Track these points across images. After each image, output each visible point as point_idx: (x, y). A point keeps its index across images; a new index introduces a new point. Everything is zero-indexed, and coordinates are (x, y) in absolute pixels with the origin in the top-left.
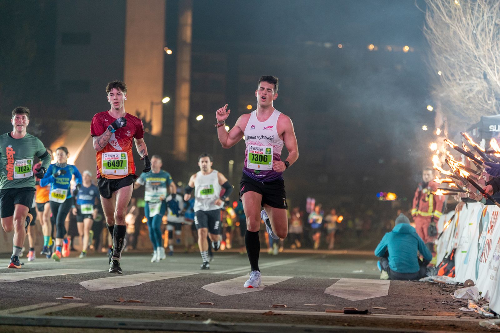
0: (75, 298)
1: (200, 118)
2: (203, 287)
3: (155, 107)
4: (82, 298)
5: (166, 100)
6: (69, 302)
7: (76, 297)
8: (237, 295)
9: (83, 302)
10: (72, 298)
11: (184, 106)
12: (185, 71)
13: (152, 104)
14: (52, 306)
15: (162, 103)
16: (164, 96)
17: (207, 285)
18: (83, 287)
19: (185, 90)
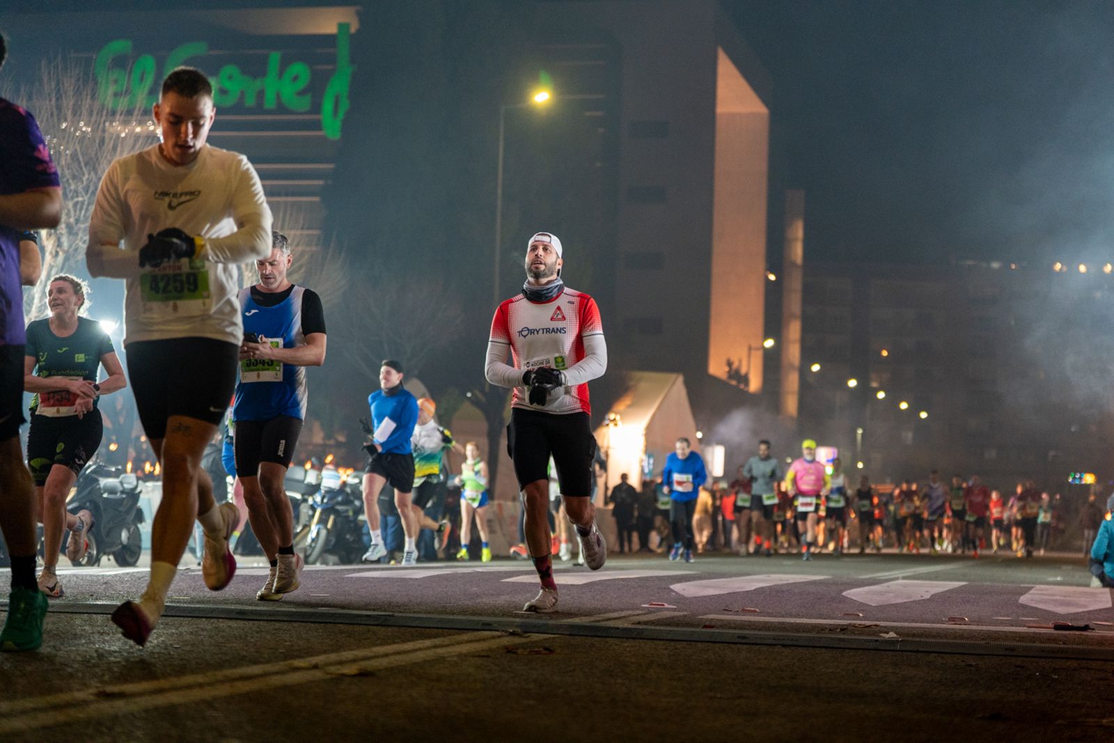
0: (666, 606)
1: (816, 368)
2: (844, 594)
3: (753, 352)
4: (675, 605)
5: (769, 343)
6: (659, 610)
7: (669, 604)
8: (893, 604)
9: (679, 611)
10: (663, 605)
11: (794, 353)
12: (794, 303)
13: (750, 349)
14: (638, 615)
15: (763, 347)
16: (766, 337)
17: (849, 591)
18: (676, 592)
19: (794, 330)
